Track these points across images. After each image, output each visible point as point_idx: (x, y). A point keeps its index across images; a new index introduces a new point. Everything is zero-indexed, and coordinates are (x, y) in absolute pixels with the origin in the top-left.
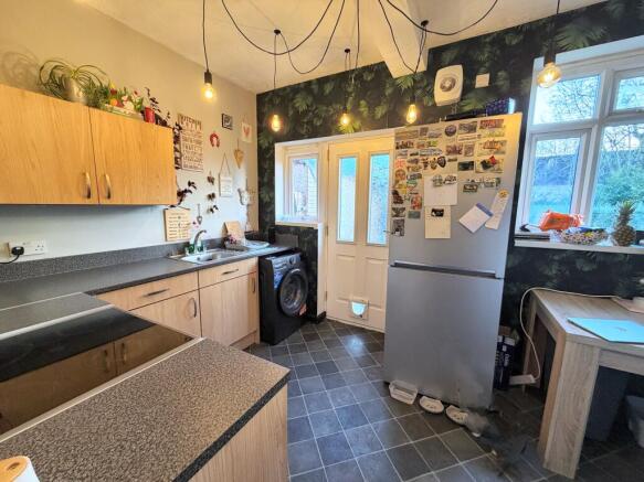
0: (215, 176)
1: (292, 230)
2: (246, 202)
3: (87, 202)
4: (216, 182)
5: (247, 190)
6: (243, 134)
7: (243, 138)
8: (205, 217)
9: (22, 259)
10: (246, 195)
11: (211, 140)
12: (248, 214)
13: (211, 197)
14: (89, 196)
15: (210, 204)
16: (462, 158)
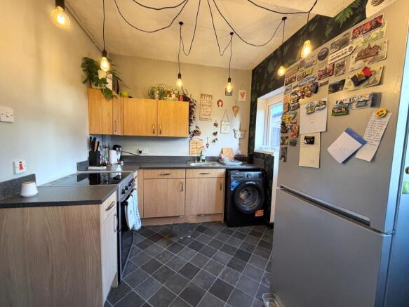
0: (218, 122)
1: (261, 155)
2: (238, 137)
3: (153, 135)
4: (219, 126)
5: (240, 130)
6: (240, 96)
7: (240, 99)
8: (211, 145)
9: (141, 155)
10: (238, 133)
11: (218, 103)
12: (240, 144)
13: (215, 134)
14: (154, 133)
15: (214, 137)
16: (333, 80)
